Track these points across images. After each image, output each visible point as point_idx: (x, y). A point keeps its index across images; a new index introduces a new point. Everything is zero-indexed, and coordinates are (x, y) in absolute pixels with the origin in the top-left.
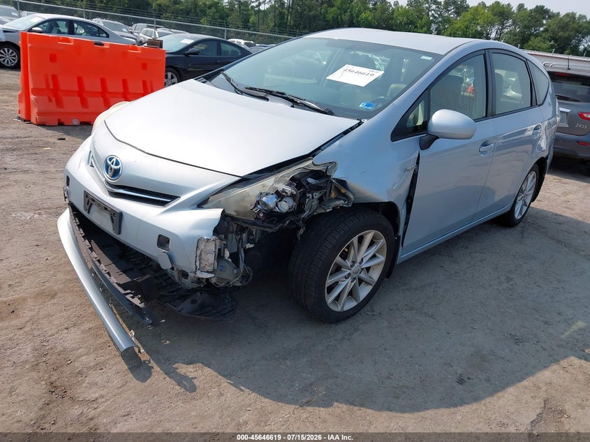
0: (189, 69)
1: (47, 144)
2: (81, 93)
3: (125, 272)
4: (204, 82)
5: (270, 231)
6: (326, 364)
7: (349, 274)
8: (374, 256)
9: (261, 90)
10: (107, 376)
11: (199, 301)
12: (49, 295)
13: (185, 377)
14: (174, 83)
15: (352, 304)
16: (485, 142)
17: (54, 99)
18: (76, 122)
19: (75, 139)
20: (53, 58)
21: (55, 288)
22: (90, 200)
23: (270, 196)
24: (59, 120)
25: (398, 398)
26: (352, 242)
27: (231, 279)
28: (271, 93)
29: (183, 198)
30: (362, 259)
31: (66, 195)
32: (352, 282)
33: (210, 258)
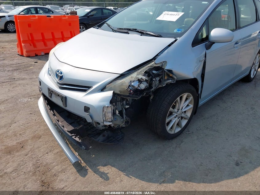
0: (91, 23)
1: (31, 65)
2: (44, 40)
3: (70, 124)
4: (97, 29)
5: (136, 99)
6: (169, 160)
7: (177, 116)
8: (188, 105)
9: (125, 29)
10: (68, 175)
11: (106, 135)
12: (38, 137)
13: (103, 173)
14: (84, 31)
15: (179, 129)
16: (237, 42)
17: (32, 44)
18: (43, 54)
19: (43, 61)
20: (29, 26)
21: (40, 133)
22: (51, 92)
23: (135, 82)
24: (35, 53)
25: (207, 176)
26: (177, 100)
27: (120, 124)
28: (130, 30)
29: (94, 87)
30: (182, 107)
31: (40, 90)
32: (178, 119)
33: (110, 115)
